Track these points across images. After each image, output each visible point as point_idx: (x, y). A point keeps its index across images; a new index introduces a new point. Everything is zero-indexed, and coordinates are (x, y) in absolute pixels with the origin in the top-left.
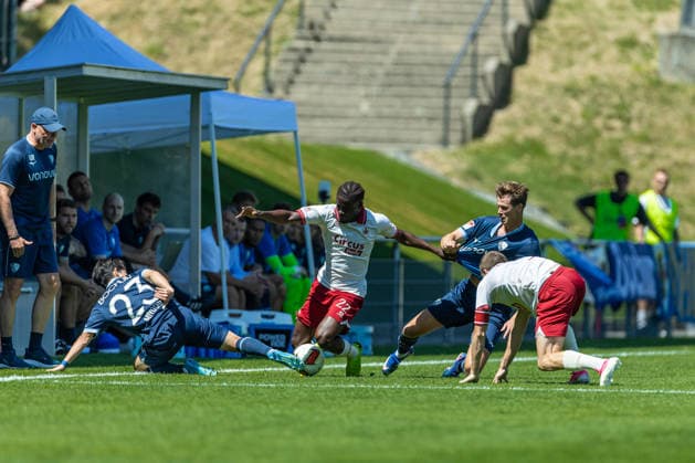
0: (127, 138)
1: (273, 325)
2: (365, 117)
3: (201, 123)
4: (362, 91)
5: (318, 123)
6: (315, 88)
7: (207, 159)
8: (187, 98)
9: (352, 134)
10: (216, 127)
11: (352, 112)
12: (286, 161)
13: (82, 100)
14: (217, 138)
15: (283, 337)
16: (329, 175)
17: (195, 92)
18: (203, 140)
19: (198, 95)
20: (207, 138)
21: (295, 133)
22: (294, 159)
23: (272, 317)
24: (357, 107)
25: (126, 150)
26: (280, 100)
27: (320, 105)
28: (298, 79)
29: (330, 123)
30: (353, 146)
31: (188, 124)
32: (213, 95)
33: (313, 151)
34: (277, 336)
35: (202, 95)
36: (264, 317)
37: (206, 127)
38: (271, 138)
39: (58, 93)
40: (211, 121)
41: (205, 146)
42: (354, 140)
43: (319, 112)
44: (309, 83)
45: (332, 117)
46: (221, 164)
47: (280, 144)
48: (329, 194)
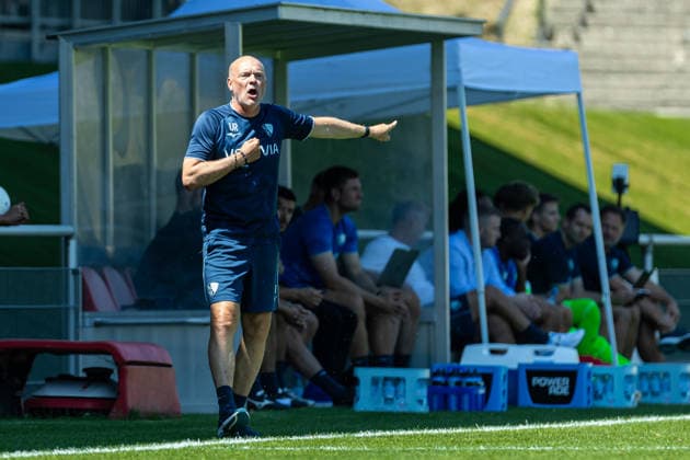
1: (551, 364)
2: (681, 71)
3: (446, 84)
4: (676, 35)
5: (614, 81)
6: (609, 32)
7: (455, 133)
8: (426, 48)
9: (661, 96)
10: (468, 89)
11: (662, 65)
12: (569, 134)
13: (279, 55)
14: (468, 104)
15: (566, 381)
16: (630, 153)
17: (436, 40)
18: (450, 107)
19: (441, 44)
20: (454, 104)
21: (579, 95)
22: (578, 131)
23: (550, 353)
24: (669, 58)
26: (567, 49)
27: (618, 57)
28: (591, 20)
29: (632, 81)
30: (663, 113)
31: (427, 85)
32: (462, 44)
33: (606, 121)
34: (558, 380)
35: (447, 44)
36: (537, 353)
37: (453, 90)
38: (550, 102)
39: (244, 46)
40: (460, 81)
41: (451, 115)
42: (665, 104)
43: (615, 64)
44: (602, 25)
45: (634, 72)
46: (475, 140)
47: (562, 113)
48: (627, 181)
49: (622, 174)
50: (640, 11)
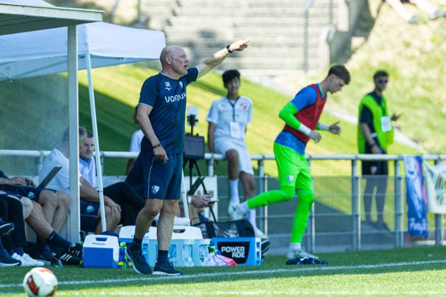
0: (8, 68)
3: (77, 53)
10: (92, 56)
14: (92, 67)
17: (71, 24)
19: (75, 27)
25: (9, 79)
31: (65, 54)
32: (88, 27)
37: (82, 57)
40: (87, 51)
48: (196, 118)
49: (194, 113)
50: (204, 5)
